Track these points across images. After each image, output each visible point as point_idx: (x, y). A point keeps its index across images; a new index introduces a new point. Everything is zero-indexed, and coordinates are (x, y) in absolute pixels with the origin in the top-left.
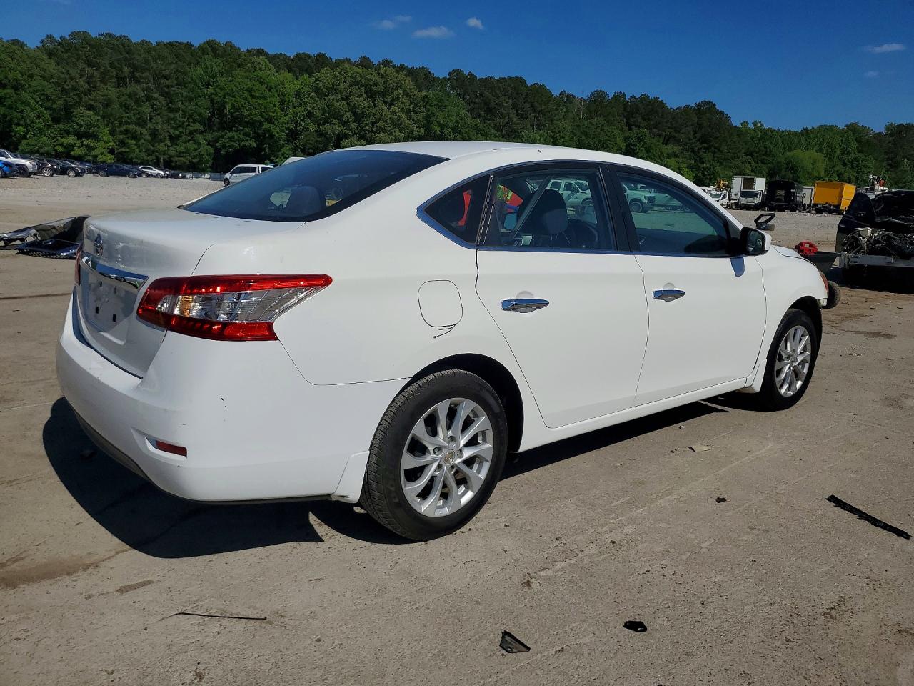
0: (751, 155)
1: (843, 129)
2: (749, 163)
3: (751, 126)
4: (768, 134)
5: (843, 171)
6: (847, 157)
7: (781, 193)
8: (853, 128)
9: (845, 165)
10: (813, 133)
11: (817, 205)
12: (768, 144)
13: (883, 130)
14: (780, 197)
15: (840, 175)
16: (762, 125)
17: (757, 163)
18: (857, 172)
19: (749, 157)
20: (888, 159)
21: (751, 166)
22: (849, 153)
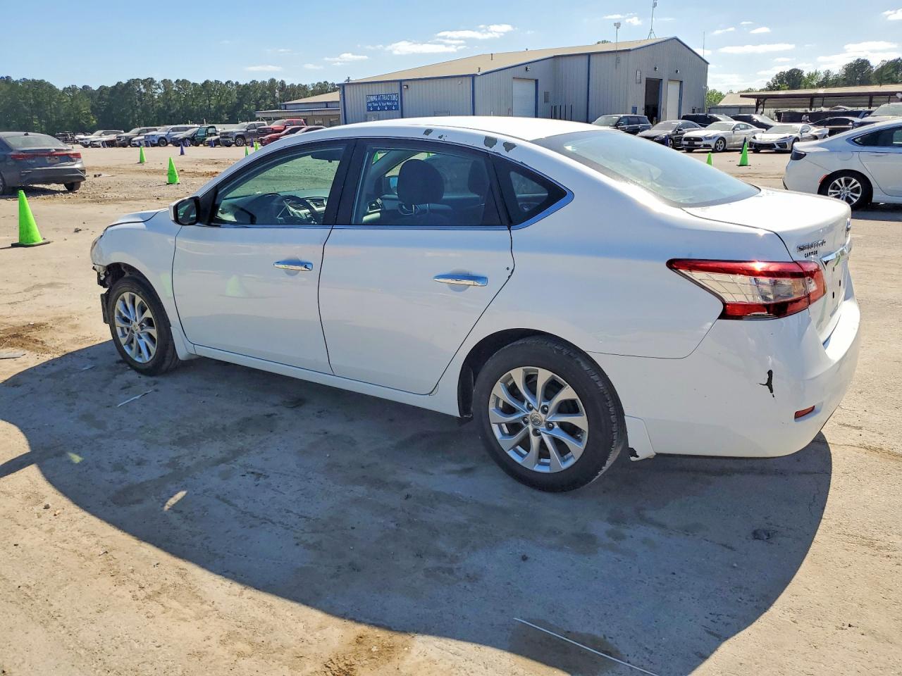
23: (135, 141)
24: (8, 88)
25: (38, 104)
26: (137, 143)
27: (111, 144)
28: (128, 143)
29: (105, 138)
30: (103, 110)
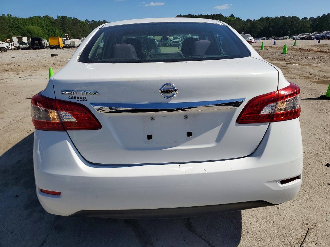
0: (11, 28)
1: (43, 18)
2: (11, 31)
3: (6, 16)
4: (15, 19)
5: (49, 33)
6: (48, 28)
7: (37, 42)
8: (46, 17)
9: (49, 31)
10: (33, 19)
11: (52, 46)
12: (17, 23)
13: (57, 18)
14: (37, 44)
15: (48, 35)
16: (11, 16)
17: (15, 31)
18: (54, 34)
19: (10, 29)
20: (62, 29)
21: (13, 32)
22: (49, 27)
23: (312, 37)
24: (283, 20)
25: (292, 25)
26: (313, 38)
27: (303, 39)
28: (309, 38)
29: (302, 36)
30: (315, 26)
